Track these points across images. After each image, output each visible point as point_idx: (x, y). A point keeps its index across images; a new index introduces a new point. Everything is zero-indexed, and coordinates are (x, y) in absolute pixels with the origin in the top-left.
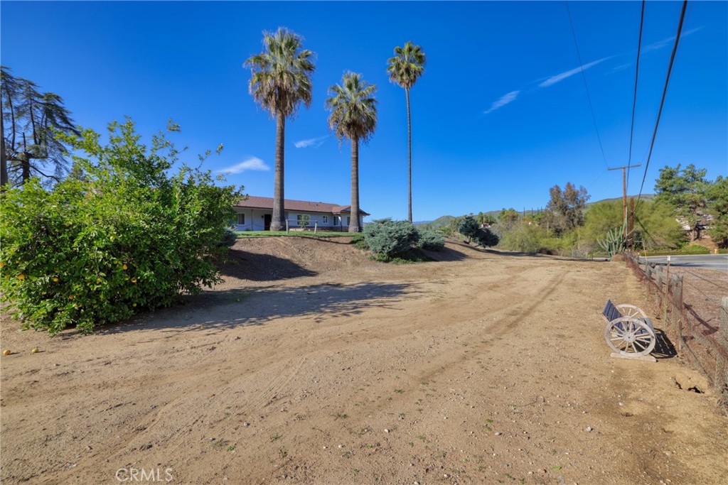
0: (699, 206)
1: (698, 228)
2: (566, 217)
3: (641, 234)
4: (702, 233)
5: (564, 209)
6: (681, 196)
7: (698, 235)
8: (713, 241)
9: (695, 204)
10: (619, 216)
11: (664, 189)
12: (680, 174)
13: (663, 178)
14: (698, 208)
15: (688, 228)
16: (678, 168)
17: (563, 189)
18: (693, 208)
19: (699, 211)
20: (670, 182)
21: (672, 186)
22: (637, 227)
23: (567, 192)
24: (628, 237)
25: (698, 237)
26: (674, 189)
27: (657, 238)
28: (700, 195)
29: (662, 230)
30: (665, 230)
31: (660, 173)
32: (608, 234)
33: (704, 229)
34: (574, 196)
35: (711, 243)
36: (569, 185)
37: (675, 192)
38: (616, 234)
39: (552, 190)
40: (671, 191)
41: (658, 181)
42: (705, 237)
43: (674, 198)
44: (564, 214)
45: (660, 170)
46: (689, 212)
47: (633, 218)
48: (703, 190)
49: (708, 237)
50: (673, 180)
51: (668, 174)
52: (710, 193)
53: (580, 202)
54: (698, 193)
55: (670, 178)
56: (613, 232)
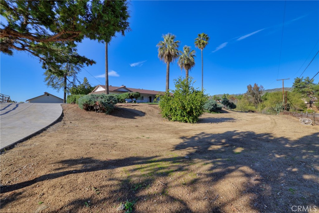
0: (311, 94)
1: (311, 103)
2: (255, 97)
3: (289, 105)
4: (312, 105)
5: (253, 94)
6: (304, 89)
7: (311, 105)
8: (317, 108)
9: (309, 93)
10: (281, 98)
11: (297, 87)
12: (303, 81)
13: (296, 82)
14: (311, 95)
15: (306, 102)
16: (302, 78)
17: (253, 86)
18: (309, 95)
19: (311, 96)
20: (299, 84)
21: (300, 85)
22: (288, 102)
23: (255, 87)
24: (285, 106)
25: (311, 106)
26: (300, 86)
27: (296, 106)
28: (312, 89)
29: (298, 103)
30: (299, 103)
31: (295, 80)
32: (277, 105)
33: (313, 103)
34: (258, 89)
35: (316, 109)
36: (255, 85)
37: (301, 88)
38: (280, 105)
39: (248, 86)
40: (299, 88)
41: (294, 83)
42: (314, 106)
43: (301, 90)
44: (254, 96)
45: (295, 79)
46: (307, 96)
47: (287, 99)
48: (313, 87)
49: (315, 106)
50: (300, 83)
51: (298, 80)
52: (316, 89)
53: (260, 91)
54: (311, 88)
55: (299, 82)
56: (279, 104)
